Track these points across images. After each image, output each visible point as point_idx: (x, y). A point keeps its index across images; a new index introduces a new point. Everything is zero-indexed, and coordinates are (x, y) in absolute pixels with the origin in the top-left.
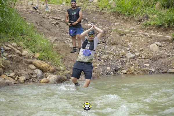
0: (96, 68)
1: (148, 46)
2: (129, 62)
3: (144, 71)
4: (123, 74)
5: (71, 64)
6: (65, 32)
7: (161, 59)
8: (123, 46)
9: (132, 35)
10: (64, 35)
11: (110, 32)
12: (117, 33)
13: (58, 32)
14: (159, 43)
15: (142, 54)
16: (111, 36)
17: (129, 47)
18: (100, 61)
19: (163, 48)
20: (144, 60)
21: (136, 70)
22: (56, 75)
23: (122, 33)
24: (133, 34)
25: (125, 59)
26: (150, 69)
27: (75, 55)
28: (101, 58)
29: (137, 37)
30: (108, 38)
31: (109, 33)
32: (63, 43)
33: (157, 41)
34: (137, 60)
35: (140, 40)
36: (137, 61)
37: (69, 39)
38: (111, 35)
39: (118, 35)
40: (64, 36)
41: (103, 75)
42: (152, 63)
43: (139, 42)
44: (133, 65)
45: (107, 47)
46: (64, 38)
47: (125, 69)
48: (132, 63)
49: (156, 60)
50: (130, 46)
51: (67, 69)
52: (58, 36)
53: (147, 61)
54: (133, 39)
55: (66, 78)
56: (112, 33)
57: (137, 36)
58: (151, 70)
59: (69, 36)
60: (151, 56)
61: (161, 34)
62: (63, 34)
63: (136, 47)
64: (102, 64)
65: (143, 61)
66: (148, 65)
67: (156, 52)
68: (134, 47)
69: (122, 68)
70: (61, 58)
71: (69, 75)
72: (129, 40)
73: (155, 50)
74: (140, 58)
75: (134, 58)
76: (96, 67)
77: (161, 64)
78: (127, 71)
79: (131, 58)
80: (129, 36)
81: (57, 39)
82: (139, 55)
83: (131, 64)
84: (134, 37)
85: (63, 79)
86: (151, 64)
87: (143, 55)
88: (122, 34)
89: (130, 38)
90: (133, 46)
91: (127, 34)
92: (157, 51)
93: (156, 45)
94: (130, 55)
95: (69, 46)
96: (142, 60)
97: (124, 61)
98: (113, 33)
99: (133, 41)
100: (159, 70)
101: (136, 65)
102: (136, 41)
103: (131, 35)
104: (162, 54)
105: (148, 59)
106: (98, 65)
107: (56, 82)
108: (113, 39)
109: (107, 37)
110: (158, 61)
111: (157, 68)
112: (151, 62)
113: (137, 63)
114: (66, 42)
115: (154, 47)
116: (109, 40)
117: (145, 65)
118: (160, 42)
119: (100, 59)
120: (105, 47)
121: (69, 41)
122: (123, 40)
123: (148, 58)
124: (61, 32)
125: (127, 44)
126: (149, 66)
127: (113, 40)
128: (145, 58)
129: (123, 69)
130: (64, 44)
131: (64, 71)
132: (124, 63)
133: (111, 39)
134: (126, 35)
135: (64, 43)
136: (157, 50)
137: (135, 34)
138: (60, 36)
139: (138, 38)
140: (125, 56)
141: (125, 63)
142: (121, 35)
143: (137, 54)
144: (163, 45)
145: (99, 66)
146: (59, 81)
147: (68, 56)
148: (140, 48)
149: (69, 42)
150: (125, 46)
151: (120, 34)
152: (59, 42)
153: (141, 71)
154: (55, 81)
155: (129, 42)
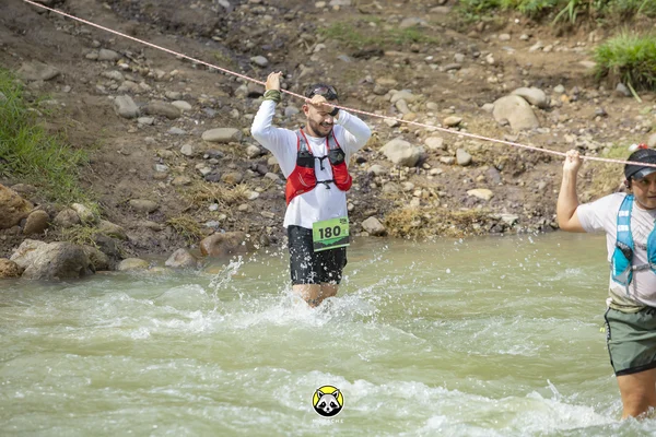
0: (245, 212)
1: (487, 106)
2: (396, 180)
3: (467, 221)
4: (370, 235)
5: (124, 191)
6: (96, 43)
7: (544, 167)
8: (370, 105)
9: (412, 56)
10: (92, 55)
11: (311, 42)
12: (341, 47)
13: (63, 43)
14: (536, 94)
15: (457, 144)
16: (313, 58)
17: (398, 111)
18: (262, 175)
19: (555, 115)
20: (465, 169)
21: (427, 216)
22: (53, 245)
23: (366, 45)
24: (416, 52)
25: (375, 168)
26: (492, 212)
27: (144, 148)
28: (265, 163)
29: (436, 63)
30: (299, 72)
31: (305, 48)
32: (87, 95)
33: (526, 82)
34: (433, 171)
35: (447, 78)
36: (434, 175)
37: (116, 74)
38: (311, 54)
39: (344, 57)
40: (91, 60)
41: (275, 241)
42: (505, 183)
43: (446, 86)
44: (417, 193)
45: (297, 110)
46: (91, 71)
47: (377, 214)
48: (409, 185)
49: (524, 170)
50: (401, 106)
51: (105, 215)
52: (62, 61)
53: (481, 177)
54: (416, 75)
55: (102, 257)
56: (318, 47)
57: (436, 59)
58: (497, 216)
59: (116, 61)
60: (500, 150)
61: (546, 49)
62: (85, 50)
63: (430, 110)
64: (273, 190)
65: (460, 177)
66: (483, 193)
67: (524, 133)
68: (419, 110)
69: (366, 208)
70: (80, 164)
71: (117, 241)
72: (396, 79)
73: (520, 126)
74: (447, 160)
75: (419, 162)
76: (243, 207)
77: (545, 189)
78: (388, 223)
79: (406, 163)
80: (397, 60)
81: (58, 75)
82: (445, 149)
83: (406, 192)
84: (420, 67)
85: (89, 262)
86: (497, 188)
87: (462, 147)
88: (367, 49)
89: (402, 70)
90: (414, 108)
91: (388, 49)
92: (526, 130)
93: (523, 103)
94: (404, 148)
95: (118, 107)
96: (455, 169)
97: (373, 175)
98: (322, 45)
99: (415, 83)
100: (535, 215)
101: (431, 195)
102: (429, 84)
103: (404, 55)
104: (550, 141)
105: (485, 167)
106: (254, 195)
107: (56, 275)
108: (321, 74)
109: (292, 63)
110: (533, 175)
111: (528, 206)
112: (497, 180)
113: (436, 185)
114: (100, 87)
115: (514, 109)
116: (303, 78)
117: (470, 193)
118: (542, 86)
119: (262, 168)
120: (283, 114)
121: (115, 86)
122: (368, 78)
123: (483, 163)
124: (75, 41)
125: (387, 97)
126: (487, 198)
127: (322, 79)
128: (470, 163)
129: (370, 212)
130: (92, 100)
131: (92, 223)
132: (373, 185)
133: (312, 75)
134: (381, 54)
135: (95, 93)
136: (527, 126)
137: (424, 52)
138: (74, 63)
139: (441, 69)
140: (380, 154)
141: (379, 185)
142: (359, 56)
143: (434, 143)
144: (553, 102)
145: (259, 201)
146: (68, 271)
147: (110, 156)
148: (451, 114)
149: (115, 92)
150: (377, 107)
151: (355, 52)
152: (67, 88)
153: (453, 222)
154: (52, 272)
155: (399, 88)
